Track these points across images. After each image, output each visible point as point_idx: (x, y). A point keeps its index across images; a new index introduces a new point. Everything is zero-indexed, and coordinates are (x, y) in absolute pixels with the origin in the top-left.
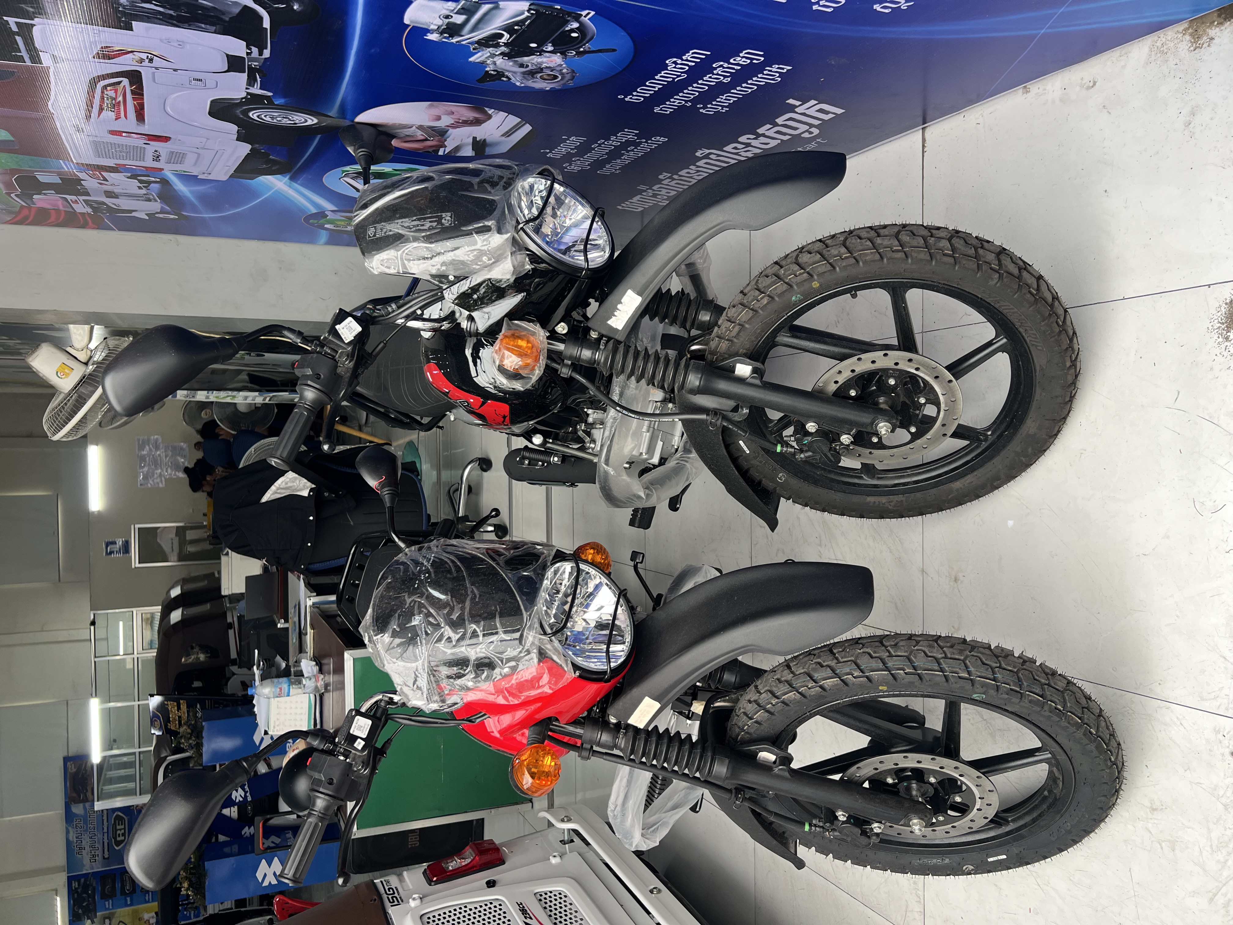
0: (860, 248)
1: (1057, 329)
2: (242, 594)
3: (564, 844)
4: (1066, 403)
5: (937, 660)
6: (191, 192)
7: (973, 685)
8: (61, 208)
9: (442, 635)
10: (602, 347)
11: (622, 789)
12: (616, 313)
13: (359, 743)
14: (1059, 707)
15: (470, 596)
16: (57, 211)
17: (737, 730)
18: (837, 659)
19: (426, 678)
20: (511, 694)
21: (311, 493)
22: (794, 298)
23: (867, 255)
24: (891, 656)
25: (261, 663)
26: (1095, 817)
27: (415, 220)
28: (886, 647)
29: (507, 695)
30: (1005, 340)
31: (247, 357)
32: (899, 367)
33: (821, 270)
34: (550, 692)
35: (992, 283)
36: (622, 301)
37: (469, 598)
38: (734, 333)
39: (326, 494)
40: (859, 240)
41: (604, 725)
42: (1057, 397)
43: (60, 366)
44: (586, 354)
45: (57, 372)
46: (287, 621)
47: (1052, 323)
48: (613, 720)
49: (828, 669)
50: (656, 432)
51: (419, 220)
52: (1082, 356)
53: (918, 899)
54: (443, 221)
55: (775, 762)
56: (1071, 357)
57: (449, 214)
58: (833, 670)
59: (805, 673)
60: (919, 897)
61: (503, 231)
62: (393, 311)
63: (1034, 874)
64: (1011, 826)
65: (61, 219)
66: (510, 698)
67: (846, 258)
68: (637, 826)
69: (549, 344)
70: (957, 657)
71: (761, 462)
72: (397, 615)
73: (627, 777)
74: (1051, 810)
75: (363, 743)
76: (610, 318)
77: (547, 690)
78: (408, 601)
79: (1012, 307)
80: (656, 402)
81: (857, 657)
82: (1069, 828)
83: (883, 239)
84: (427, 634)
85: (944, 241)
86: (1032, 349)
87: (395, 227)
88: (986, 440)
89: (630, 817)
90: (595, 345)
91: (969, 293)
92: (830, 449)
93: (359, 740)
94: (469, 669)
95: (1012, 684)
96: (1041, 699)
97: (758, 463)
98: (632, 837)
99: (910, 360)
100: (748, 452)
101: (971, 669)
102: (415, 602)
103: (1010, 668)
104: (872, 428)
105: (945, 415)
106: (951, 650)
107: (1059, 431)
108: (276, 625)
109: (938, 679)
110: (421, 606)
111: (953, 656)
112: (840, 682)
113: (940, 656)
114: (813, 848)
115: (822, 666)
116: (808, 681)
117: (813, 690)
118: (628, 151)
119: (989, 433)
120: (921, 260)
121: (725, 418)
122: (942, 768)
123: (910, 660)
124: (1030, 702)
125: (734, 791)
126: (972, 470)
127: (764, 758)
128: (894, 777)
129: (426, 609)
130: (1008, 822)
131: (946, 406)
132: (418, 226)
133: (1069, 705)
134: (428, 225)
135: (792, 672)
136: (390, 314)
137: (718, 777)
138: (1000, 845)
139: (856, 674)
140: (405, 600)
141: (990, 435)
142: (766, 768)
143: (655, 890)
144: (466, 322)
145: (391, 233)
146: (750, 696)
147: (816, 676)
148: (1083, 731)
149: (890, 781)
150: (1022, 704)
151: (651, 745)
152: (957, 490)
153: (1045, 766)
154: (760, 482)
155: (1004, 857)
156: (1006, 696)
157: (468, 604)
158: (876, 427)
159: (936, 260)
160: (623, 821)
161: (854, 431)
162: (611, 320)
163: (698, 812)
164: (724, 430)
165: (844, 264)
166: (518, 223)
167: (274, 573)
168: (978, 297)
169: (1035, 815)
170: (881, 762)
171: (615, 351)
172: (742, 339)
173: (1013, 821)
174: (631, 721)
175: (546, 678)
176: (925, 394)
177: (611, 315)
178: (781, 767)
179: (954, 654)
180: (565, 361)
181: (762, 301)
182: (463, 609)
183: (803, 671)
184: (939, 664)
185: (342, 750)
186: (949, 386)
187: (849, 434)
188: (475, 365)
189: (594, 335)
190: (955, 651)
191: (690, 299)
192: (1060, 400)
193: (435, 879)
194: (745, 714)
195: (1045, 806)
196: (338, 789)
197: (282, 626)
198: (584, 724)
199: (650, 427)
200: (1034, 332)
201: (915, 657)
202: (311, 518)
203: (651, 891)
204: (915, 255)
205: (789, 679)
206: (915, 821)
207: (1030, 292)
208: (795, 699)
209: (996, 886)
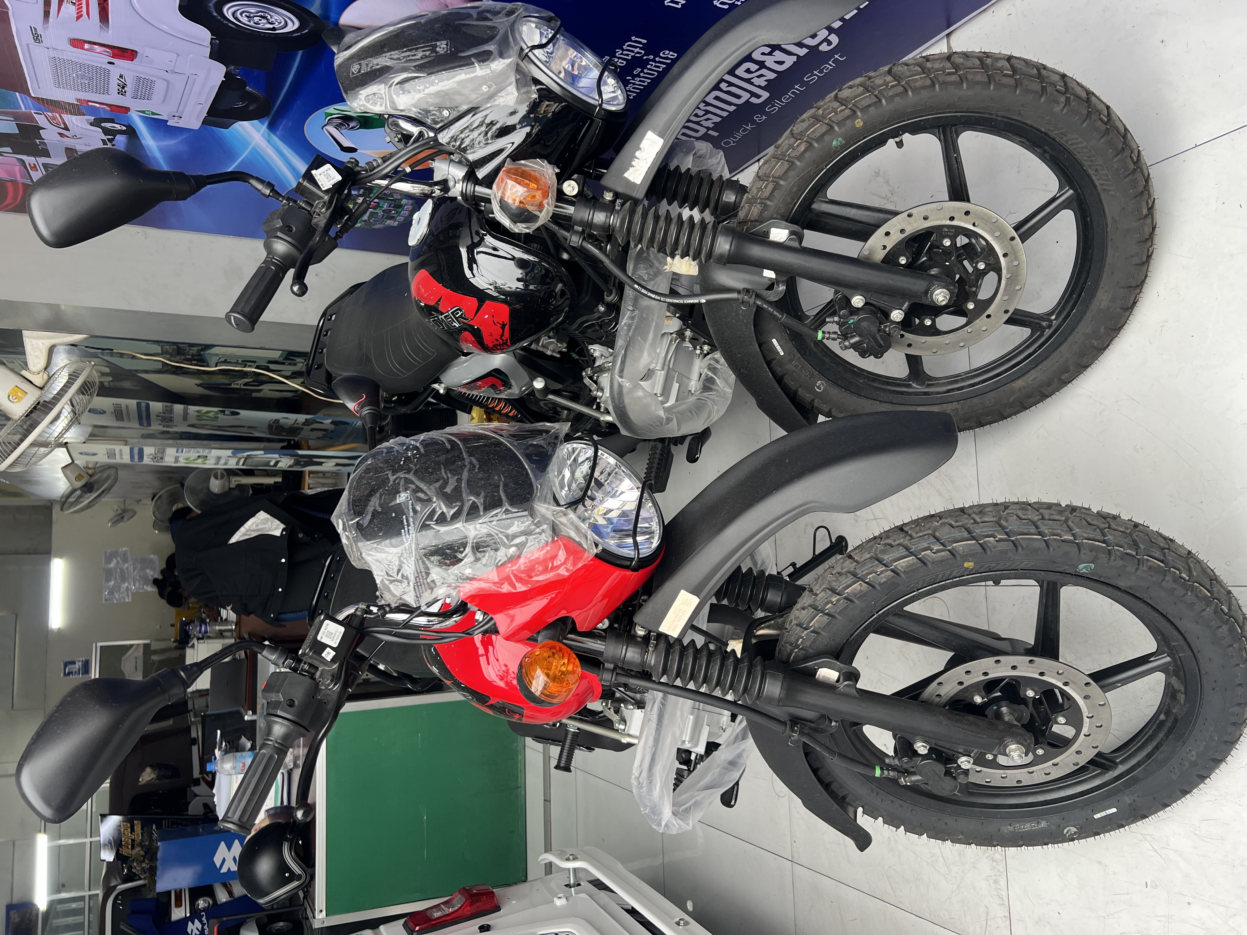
0: (908, 74)
1: (1132, 166)
2: (207, 690)
3: (570, 887)
4: (1143, 263)
5: (1034, 524)
6: (161, 150)
7: (1079, 550)
8: (19, 179)
9: (434, 512)
10: (617, 208)
11: (648, 750)
12: (633, 163)
13: (329, 653)
14: (1184, 575)
15: (468, 467)
16: (14, 182)
17: (789, 648)
18: (910, 536)
19: (413, 563)
20: (520, 579)
21: (284, 533)
22: (834, 143)
23: (916, 80)
24: (975, 522)
25: (224, 743)
26: (1226, 738)
27: (406, 51)
28: (969, 515)
29: (514, 580)
30: (1071, 192)
31: (221, 416)
32: (954, 223)
33: (865, 103)
34: (567, 574)
35: (1057, 109)
36: (641, 146)
37: (466, 469)
38: (767, 193)
39: (300, 535)
40: (906, 67)
41: (630, 638)
42: (1132, 256)
43: (13, 389)
44: (600, 217)
45: (9, 396)
46: (254, 713)
47: (1126, 157)
48: (641, 632)
49: (901, 548)
50: (671, 372)
51: (410, 50)
52: (1157, 206)
53: (1001, 902)
54: (438, 49)
55: (838, 681)
56: (1147, 202)
57: (445, 42)
58: (907, 549)
59: (871, 558)
60: (1002, 899)
61: (505, 55)
62: (379, 166)
63: (1148, 838)
64: (1121, 769)
65: (18, 201)
66: (518, 585)
67: (892, 86)
68: (666, 798)
69: (556, 206)
70: (1057, 518)
71: (796, 367)
72: (378, 495)
73: (653, 734)
74: (1171, 737)
75: (333, 653)
76: (627, 170)
77: (563, 572)
78: (392, 478)
79: (1080, 140)
80: (672, 334)
81: (934, 531)
82: (1194, 759)
83: (933, 63)
84: (415, 511)
85: (1002, 61)
86: (1103, 196)
87: (383, 61)
88: (1049, 327)
89: (659, 784)
90: (609, 208)
91: (1031, 126)
92: (879, 330)
93: (328, 649)
94: (466, 551)
95: (1126, 546)
96: (1162, 565)
97: (794, 368)
98: (660, 813)
99: (967, 213)
100: (782, 354)
101: (1077, 530)
102: (401, 478)
103: (1122, 530)
104: (927, 297)
105: (1007, 285)
106: (1048, 511)
107: (1134, 303)
108: (243, 718)
109: (1037, 545)
110: (408, 481)
111: (1052, 517)
112: (916, 560)
113: (1036, 518)
114: (881, 819)
115: (892, 546)
116: (877, 565)
117: (883, 575)
118: (634, 76)
119: (1053, 317)
120: (978, 83)
121: (758, 296)
122: (1042, 674)
123: (1000, 526)
124: (1150, 568)
125: (788, 723)
126: (1037, 363)
127: (824, 677)
128: (983, 693)
129: (414, 484)
130: (1116, 764)
131: (1008, 273)
132: (409, 56)
133: (1195, 573)
134: (420, 54)
135: (856, 561)
136: (375, 168)
137: (770, 700)
138: (1109, 795)
139: (936, 548)
140: (388, 478)
141: (1055, 320)
142: (827, 687)
143: (682, 922)
144: (461, 183)
145: (378, 67)
146: (804, 601)
147: (886, 558)
148: (1213, 608)
149: (978, 699)
150: (1139, 573)
151: (687, 658)
152: (1020, 390)
153: (1160, 677)
154: (796, 392)
155: (1114, 810)
156: (1120, 563)
157: (465, 475)
158: (931, 296)
159: (995, 81)
160: (650, 790)
161: (906, 305)
162: (629, 172)
163: (732, 806)
164: (759, 309)
165: (891, 94)
166: (522, 49)
167: (243, 660)
168: (1042, 132)
169: (1149, 748)
170: (968, 672)
171: (632, 212)
172: (776, 201)
173: (1122, 762)
174: (663, 629)
175: (562, 555)
176: (984, 258)
177: (628, 166)
178: (846, 683)
179: (1052, 514)
180: (576, 227)
181: (799, 148)
182: (459, 481)
183: (868, 556)
184: (1037, 528)
185: (306, 667)
186: (1011, 245)
187: (901, 309)
188: (471, 268)
189: (608, 196)
190: (1053, 512)
191: (712, 180)
192: (1136, 260)
193: (417, 928)
194: (800, 625)
195: (1161, 735)
196: (301, 714)
197: (250, 718)
198: (605, 637)
199: (664, 364)
200: (1106, 172)
201: (1007, 521)
202: (283, 560)
203: (678, 924)
204: (970, 77)
205: (852, 570)
206: (1013, 747)
207: (1101, 119)
208: (861, 591)
209: (1100, 863)
